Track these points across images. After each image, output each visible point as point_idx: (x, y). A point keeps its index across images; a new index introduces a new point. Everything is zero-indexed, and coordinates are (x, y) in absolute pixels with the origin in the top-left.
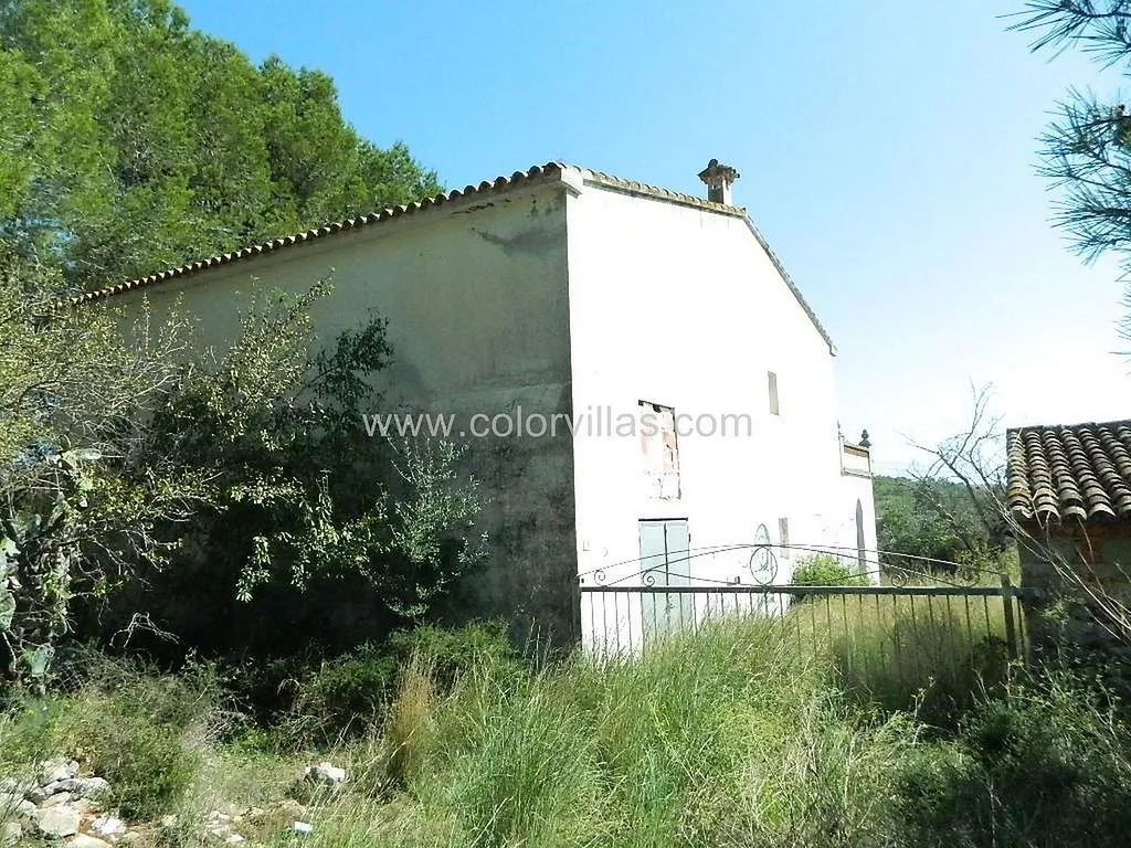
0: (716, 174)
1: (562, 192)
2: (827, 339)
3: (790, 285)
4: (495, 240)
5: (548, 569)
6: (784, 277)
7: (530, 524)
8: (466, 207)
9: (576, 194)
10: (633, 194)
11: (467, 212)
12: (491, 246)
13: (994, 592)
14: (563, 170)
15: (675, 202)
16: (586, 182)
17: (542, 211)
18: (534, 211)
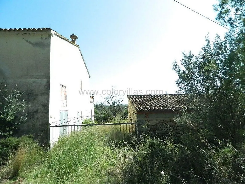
0: (73, 37)
1: (50, 35)
2: (89, 74)
3: (85, 63)
4: (30, 43)
5: (41, 122)
6: (84, 61)
7: (37, 112)
8: (22, 33)
9: (52, 36)
10: (62, 38)
11: (22, 34)
12: (28, 44)
13: (134, 123)
14: (51, 30)
15: (68, 42)
16: (55, 34)
17: (44, 38)
18: (42, 38)
